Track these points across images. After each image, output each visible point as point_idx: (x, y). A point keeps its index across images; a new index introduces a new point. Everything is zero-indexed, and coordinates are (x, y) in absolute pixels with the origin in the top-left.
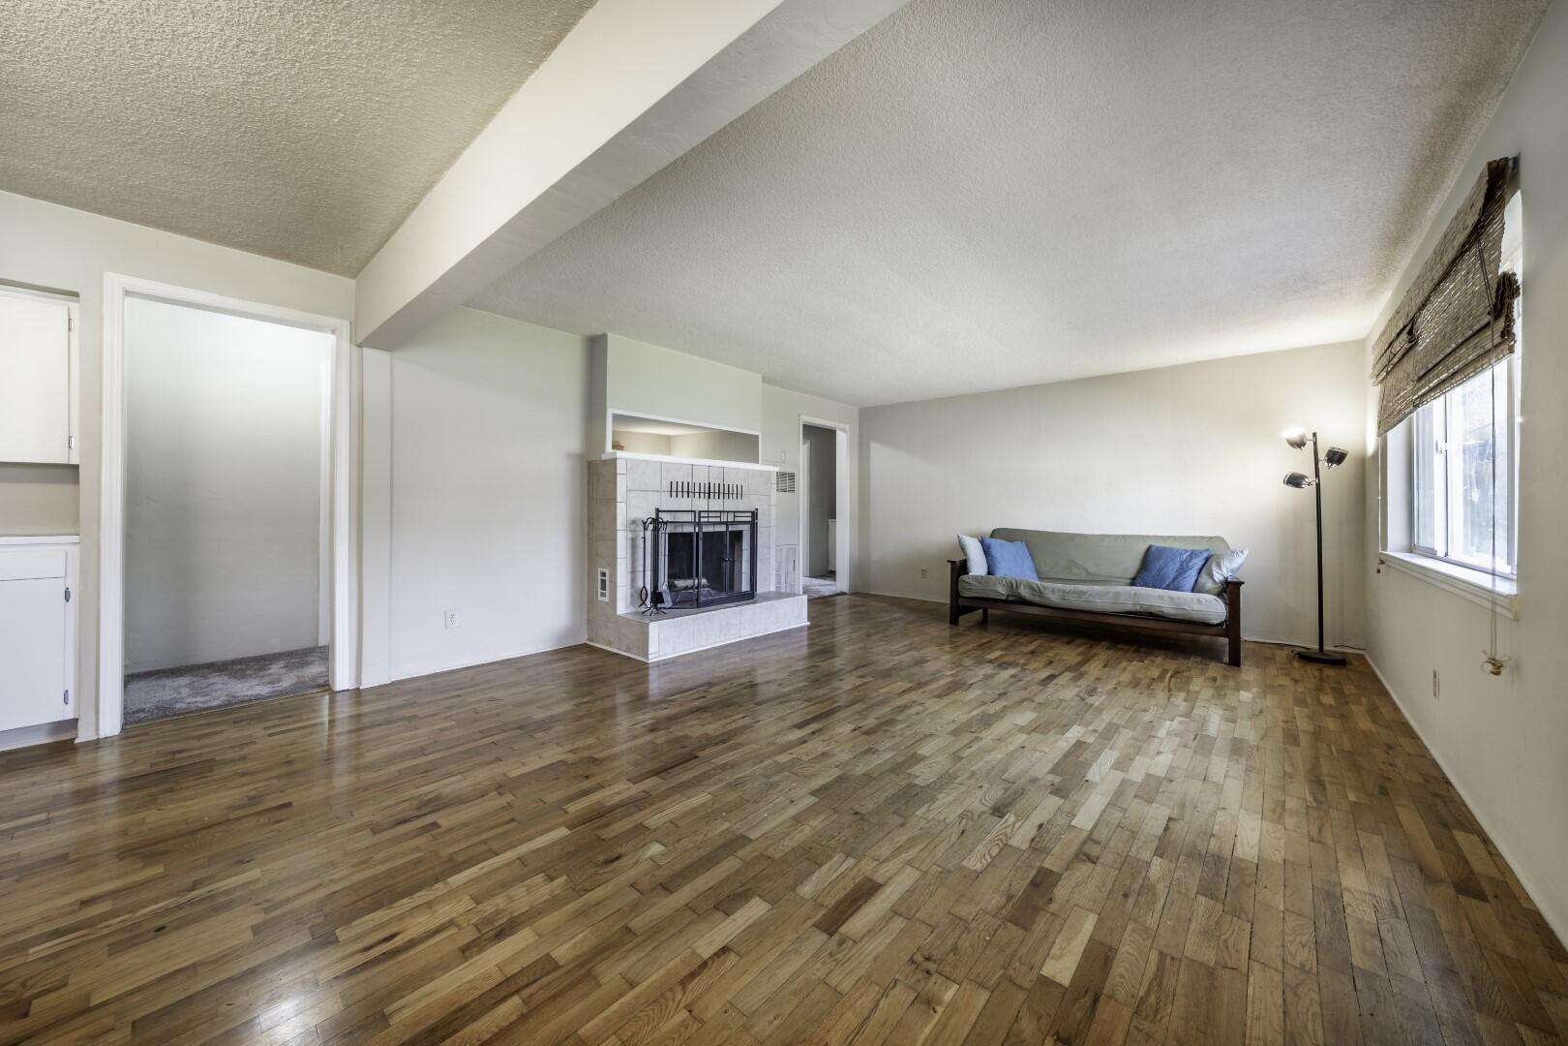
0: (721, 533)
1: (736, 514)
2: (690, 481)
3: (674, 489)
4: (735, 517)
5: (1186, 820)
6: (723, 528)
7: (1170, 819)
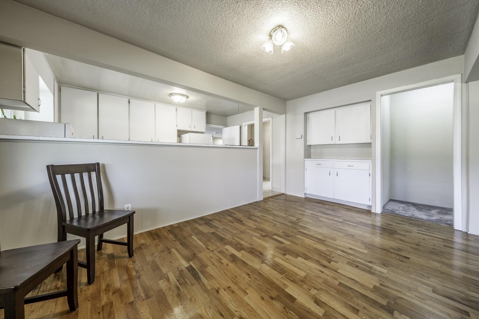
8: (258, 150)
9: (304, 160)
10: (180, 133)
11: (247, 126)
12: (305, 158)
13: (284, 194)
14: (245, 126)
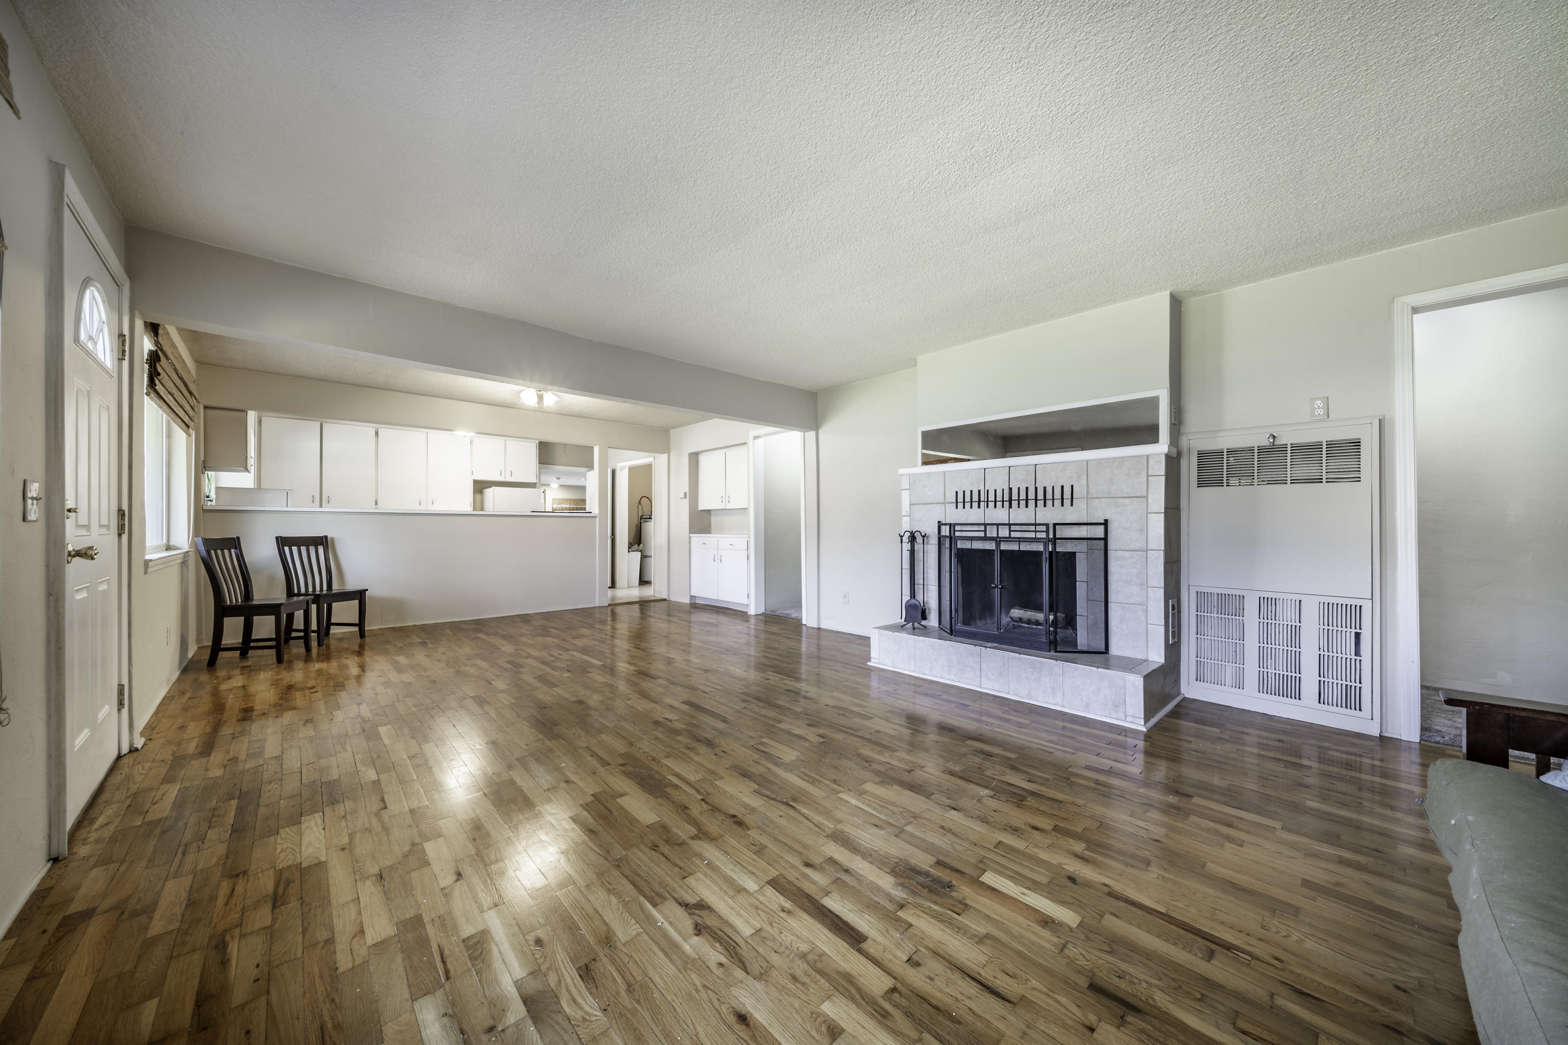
0: (989, 552)
1: (1013, 528)
2: (982, 488)
3: (960, 499)
4: (1010, 531)
5: (373, 815)
6: (991, 546)
7: (386, 807)
8: (598, 519)
9: (690, 537)
10: (480, 487)
11: (627, 470)
12: (691, 532)
13: (665, 600)
14: (622, 469)
